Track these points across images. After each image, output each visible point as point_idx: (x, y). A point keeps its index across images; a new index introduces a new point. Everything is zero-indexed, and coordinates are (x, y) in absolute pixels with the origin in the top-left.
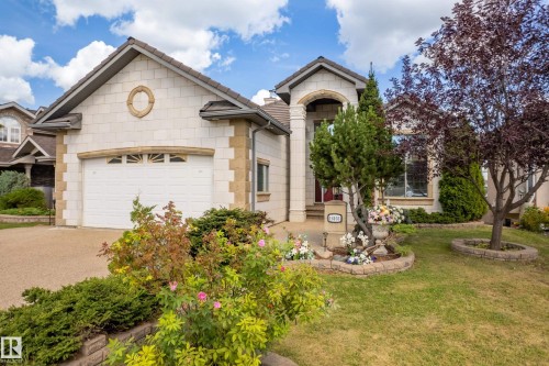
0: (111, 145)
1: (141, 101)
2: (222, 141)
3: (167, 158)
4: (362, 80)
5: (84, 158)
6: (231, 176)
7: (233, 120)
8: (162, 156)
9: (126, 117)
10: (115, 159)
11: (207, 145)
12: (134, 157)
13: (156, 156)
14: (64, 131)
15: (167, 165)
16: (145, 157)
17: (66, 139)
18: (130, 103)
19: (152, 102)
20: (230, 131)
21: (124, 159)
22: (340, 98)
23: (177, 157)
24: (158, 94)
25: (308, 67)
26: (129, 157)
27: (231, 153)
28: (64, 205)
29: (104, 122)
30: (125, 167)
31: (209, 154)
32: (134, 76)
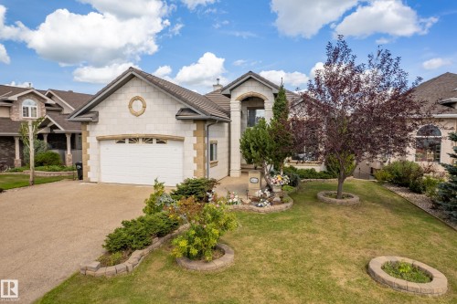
0: (119, 133)
1: (138, 106)
2: (189, 133)
3: (154, 141)
4: (276, 87)
5: (100, 140)
6: (195, 154)
7: (195, 121)
8: (151, 140)
9: (127, 114)
10: (121, 141)
11: (180, 135)
12: (133, 140)
13: (148, 140)
14: (87, 123)
15: (154, 146)
16: (140, 140)
17: (88, 127)
18: (130, 107)
19: (144, 107)
20: (194, 127)
21: (127, 141)
22: (263, 98)
23: (161, 141)
24: (148, 102)
25: (242, 77)
26: (130, 139)
27: (194, 140)
28: (88, 170)
29: (113, 117)
30: (127, 146)
31: (181, 140)
32: (132, 90)
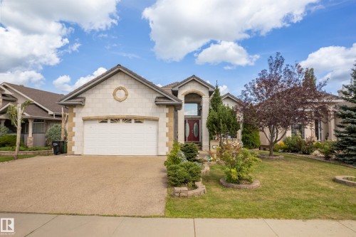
0: (103, 114)
1: (121, 94)
2: (163, 116)
3: (133, 121)
4: (212, 87)
5: (85, 120)
6: (167, 130)
7: (168, 106)
8: (130, 120)
9: (111, 100)
10: (104, 121)
11: (155, 116)
12: (115, 120)
13: (127, 120)
14: (74, 106)
15: (133, 125)
16: (121, 120)
17: (75, 110)
18: (114, 94)
19: (127, 95)
20: (167, 110)
21: (109, 121)
22: (201, 94)
23: (138, 121)
24: (130, 92)
25: (188, 79)
26: (112, 120)
27: (167, 120)
28: (73, 144)
29: (98, 103)
30: (109, 125)
31: (156, 120)
32: (117, 82)
